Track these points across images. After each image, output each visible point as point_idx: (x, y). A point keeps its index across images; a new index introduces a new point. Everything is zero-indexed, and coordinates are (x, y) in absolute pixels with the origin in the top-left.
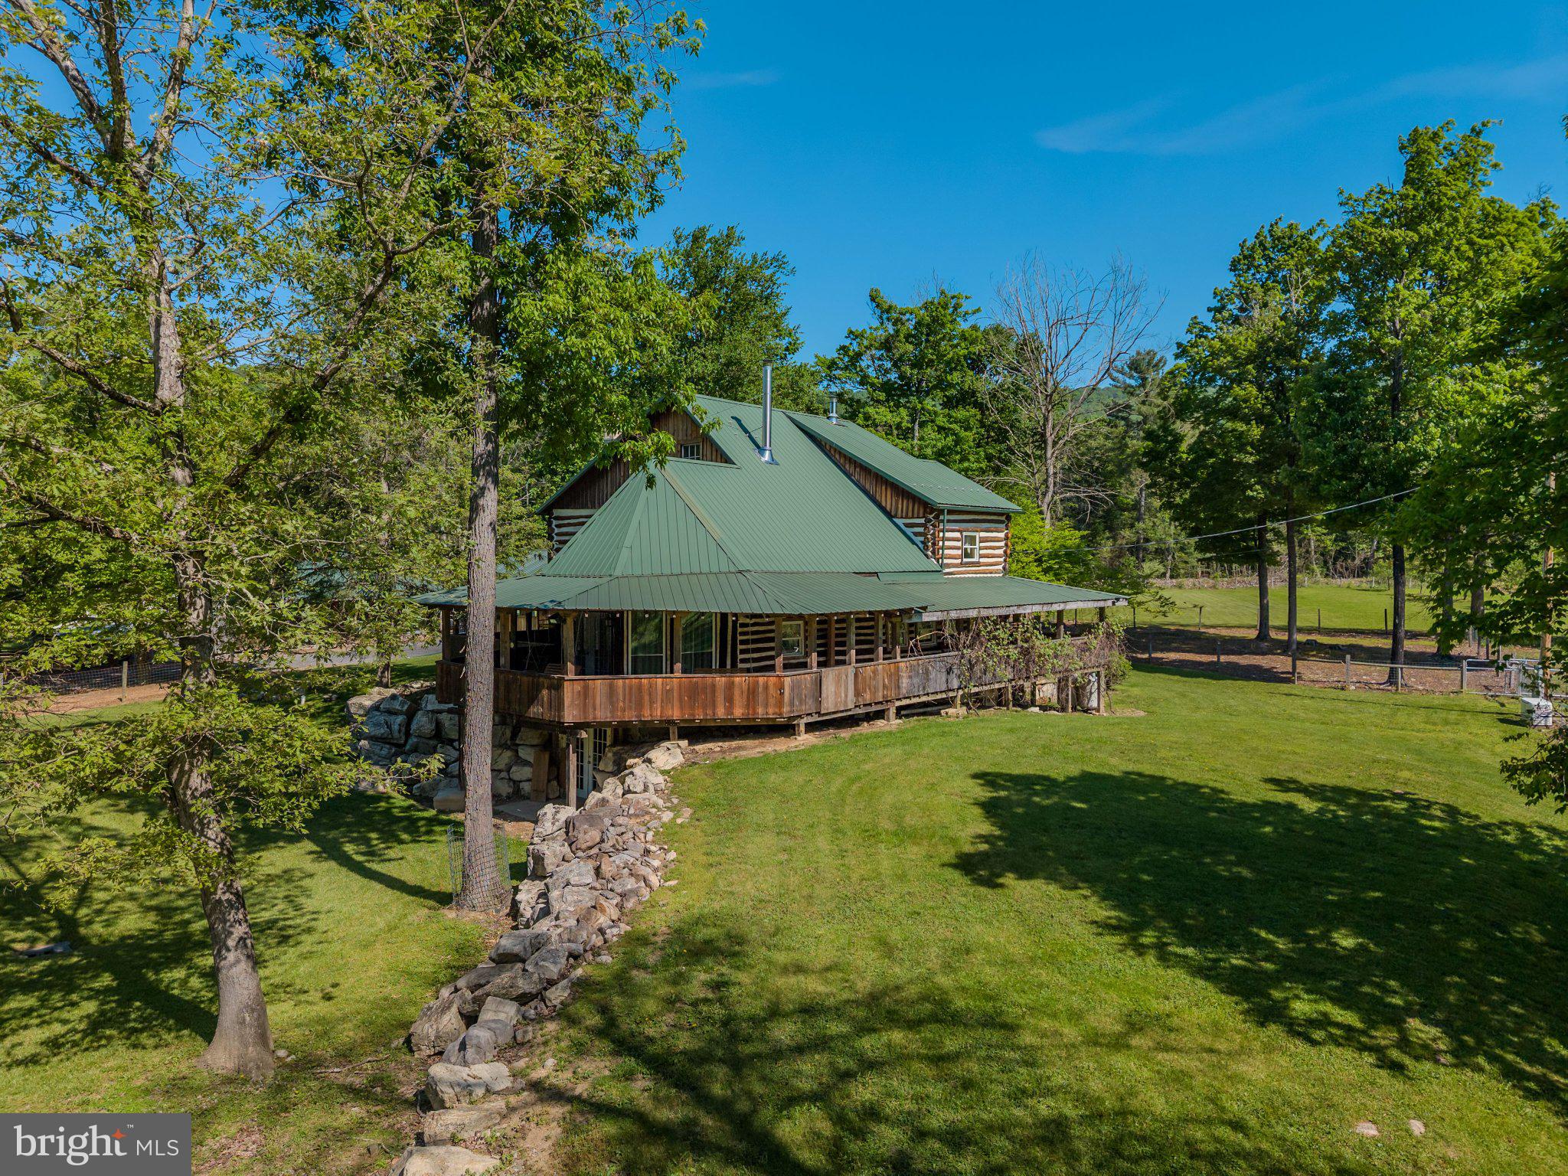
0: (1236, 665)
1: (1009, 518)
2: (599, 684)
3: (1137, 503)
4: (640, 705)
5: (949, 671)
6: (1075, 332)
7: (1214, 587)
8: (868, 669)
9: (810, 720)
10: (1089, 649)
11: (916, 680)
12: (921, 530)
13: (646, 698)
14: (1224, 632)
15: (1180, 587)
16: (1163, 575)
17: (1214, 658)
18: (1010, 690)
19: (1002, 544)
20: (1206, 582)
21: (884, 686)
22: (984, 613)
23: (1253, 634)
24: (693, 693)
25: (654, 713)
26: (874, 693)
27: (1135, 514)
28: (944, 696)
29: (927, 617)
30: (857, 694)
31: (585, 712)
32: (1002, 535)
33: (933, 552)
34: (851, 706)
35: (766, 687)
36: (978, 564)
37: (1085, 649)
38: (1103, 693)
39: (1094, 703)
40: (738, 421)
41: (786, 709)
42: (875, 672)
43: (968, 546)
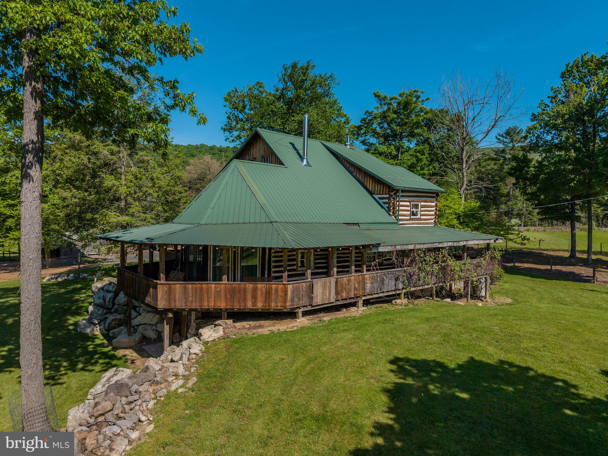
0: (560, 272)
1: (438, 195)
2: (178, 287)
3: (509, 193)
4: (201, 300)
5: (397, 279)
6: (478, 108)
7: (544, 231)
8: (344, 278)
9: (306, 309)
10: (480, 266)
11: (375, 285)
12: (387, 201)
13: (205, 295)
14: (552, 253)
15: (528, 231)
16: (521, 225)
17: (549, 267)
18: (434, 289)
19: (434, 209)
20: (541, 228)
21: (355, 289)
22: (418, 247)
23: (567, 255)
24: (232, 293)
25: (210, 304)
26: (348, 292)
27: (507, 198)
28: (394, 293)
29: (381, 249)
30: (337, 293)
31: (169, 303)
32: (434, 204)
33: (393, 213)
34: (333, 300)
35: (277, 290)
36: (420, 219)
37: (478, 266)
38: (488, 289)
39: (483, 294)
40: (293, 145)
41: (288, 304)
42: (349, 281)
43: (414, 210)
